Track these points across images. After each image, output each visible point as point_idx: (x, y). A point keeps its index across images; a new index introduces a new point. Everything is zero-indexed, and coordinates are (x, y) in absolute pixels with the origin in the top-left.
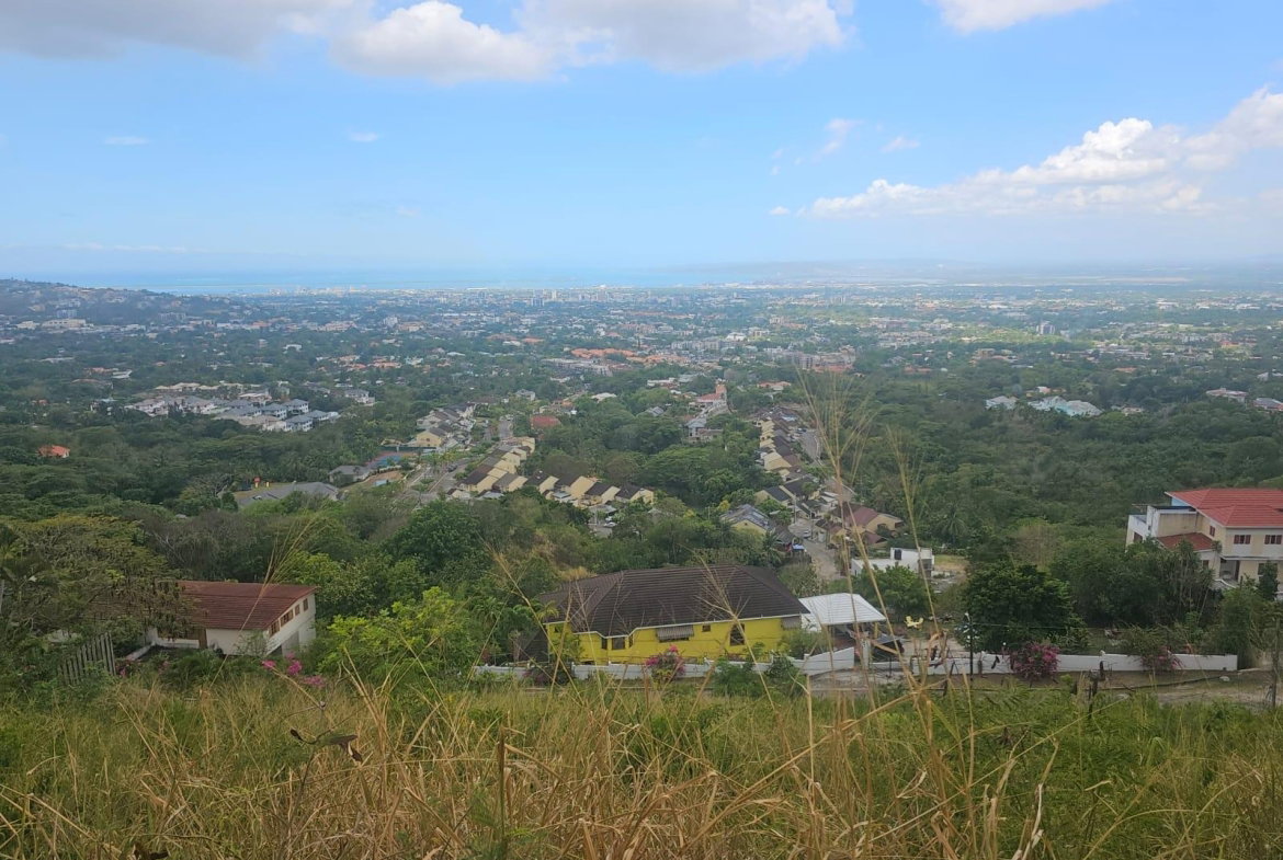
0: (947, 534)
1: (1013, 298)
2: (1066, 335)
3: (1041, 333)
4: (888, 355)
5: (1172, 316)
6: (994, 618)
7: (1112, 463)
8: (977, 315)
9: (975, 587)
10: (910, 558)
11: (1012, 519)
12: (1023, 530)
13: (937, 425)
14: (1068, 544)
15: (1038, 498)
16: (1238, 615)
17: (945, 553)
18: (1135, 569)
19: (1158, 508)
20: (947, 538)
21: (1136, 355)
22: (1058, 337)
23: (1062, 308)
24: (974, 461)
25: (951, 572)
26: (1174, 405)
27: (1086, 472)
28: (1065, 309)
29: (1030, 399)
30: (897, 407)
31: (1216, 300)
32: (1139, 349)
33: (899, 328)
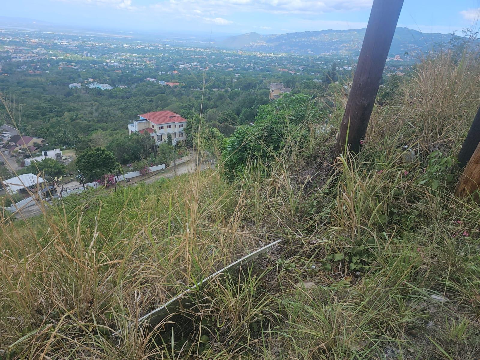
0: (65, 141)
1: (70, 40)
2: (95, 57)
3: (84, 56)
4: (18, 65)
5: (129, 51)
6: (89, 170)
7: (120, 107)
8: (56, 47)
9: (80, 160)
10: (51, 154)
11: (89, 132)
12: (94, 135)
13: (50, 97)
14: (110, 138)
15: (97, 122)
16: (163, 151)
17: (66, 149)
18: (133, 143)
19: (137, 121)
20: (65, 143)
21: (121, 65)
22: (92, 58)
23: (91, 46)
24: (69, 111)
25: (69, 156)
26: (136, 84)
27: (112, 111)
28: (92, 46)
29: (86, 84)
30: (30, 90)
31: (143, 45)
32: (121, 63)
33: (21, 51)
